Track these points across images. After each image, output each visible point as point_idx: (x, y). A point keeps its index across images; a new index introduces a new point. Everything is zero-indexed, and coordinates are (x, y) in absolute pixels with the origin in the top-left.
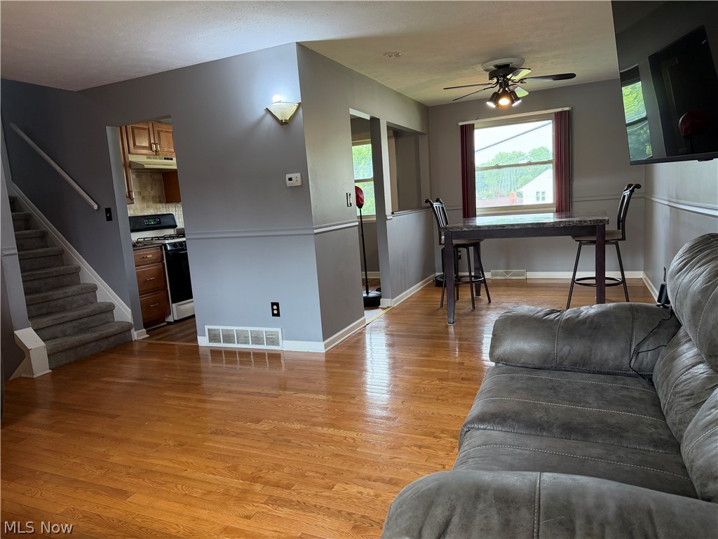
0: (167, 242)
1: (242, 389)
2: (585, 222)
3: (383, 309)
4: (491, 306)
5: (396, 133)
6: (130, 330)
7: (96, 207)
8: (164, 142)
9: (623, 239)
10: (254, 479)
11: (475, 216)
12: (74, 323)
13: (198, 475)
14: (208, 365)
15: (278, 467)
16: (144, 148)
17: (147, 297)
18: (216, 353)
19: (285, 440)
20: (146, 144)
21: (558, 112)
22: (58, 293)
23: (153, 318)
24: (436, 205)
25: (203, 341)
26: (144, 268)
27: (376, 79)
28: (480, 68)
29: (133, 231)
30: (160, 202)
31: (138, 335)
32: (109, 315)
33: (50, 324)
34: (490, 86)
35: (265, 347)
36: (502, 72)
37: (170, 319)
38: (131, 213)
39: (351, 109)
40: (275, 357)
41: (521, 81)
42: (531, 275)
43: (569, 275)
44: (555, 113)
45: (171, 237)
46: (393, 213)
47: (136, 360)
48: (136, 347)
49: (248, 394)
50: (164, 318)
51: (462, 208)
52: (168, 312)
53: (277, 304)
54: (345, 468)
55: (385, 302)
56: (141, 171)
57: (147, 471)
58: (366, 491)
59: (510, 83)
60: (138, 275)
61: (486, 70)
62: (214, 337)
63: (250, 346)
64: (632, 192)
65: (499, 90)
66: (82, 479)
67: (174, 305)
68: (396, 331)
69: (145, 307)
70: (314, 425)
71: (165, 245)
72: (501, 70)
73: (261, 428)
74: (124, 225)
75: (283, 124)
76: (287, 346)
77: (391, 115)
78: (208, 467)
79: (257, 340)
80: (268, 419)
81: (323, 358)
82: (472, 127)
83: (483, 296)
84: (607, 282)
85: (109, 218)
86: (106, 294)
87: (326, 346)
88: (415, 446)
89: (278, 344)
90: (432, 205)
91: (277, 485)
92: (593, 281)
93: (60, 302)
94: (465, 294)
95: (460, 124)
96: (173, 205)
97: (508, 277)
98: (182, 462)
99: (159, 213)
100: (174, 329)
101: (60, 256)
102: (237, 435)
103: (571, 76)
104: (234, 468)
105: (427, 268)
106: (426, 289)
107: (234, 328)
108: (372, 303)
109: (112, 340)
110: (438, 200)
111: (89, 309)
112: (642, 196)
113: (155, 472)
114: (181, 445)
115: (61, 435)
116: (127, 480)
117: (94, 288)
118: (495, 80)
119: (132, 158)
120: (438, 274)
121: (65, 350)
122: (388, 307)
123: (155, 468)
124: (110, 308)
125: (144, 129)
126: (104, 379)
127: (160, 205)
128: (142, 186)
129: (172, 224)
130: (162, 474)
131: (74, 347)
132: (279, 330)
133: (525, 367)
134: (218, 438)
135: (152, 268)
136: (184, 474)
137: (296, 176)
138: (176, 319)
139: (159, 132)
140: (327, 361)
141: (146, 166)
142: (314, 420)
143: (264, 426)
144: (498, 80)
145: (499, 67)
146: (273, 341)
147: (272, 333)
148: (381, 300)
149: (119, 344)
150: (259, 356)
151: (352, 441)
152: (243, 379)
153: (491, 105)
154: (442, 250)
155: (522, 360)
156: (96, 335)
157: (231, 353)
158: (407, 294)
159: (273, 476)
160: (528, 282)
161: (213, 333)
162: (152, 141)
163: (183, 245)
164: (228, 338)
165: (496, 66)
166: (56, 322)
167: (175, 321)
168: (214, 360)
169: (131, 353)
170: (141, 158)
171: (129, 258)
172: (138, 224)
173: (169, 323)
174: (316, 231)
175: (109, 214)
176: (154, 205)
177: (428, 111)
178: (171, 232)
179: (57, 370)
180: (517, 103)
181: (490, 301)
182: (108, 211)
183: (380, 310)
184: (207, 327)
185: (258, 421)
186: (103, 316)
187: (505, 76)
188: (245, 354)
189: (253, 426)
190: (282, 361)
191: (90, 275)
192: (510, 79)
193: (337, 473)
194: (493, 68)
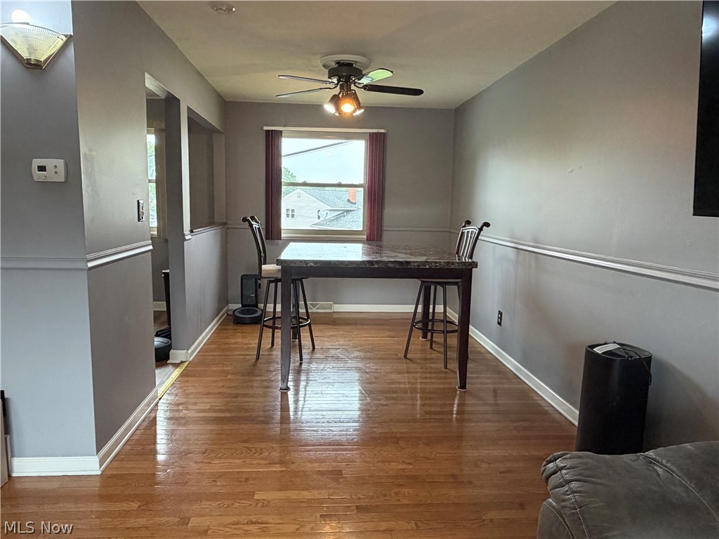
3: (176, 365)
4: (318, 356)
21: (373, 133)
24: (254, 225)
27: (178, 44)
28: (318, 62)
34: (328, 85)
36: (346, 71)
39: (147, 75)
42: (338, 308)
44: (370, 133)
46: (192, 231)
55: (177, 355)
61: (325, 66)
64: (480, 230)
65: (340, 93)
72: (344, 68)
77: (191, 98)
82: (279, 134)
87: (102, 461)
90: (251, 225)
95: (266, 128)
97: (314, 310)
103: (419, 92)
108: (162, 357)
110: (253, 219)
118: (336, 80)
120: (235, 307)
122: (182, 362)
137: (55, 168)
144: (339, 81)
145: (341, 64)
148: (172, 351)
153: (330, 109)
154: (243, 278)
158: (203, 339)
160: (336, 315)
165: (338, 63)
174: (90, 265)
177: (230, 107)
180: (360, 111)
181: (314, 348)
183: (170, 368)
187: (348, 77)
194: (334, 65)
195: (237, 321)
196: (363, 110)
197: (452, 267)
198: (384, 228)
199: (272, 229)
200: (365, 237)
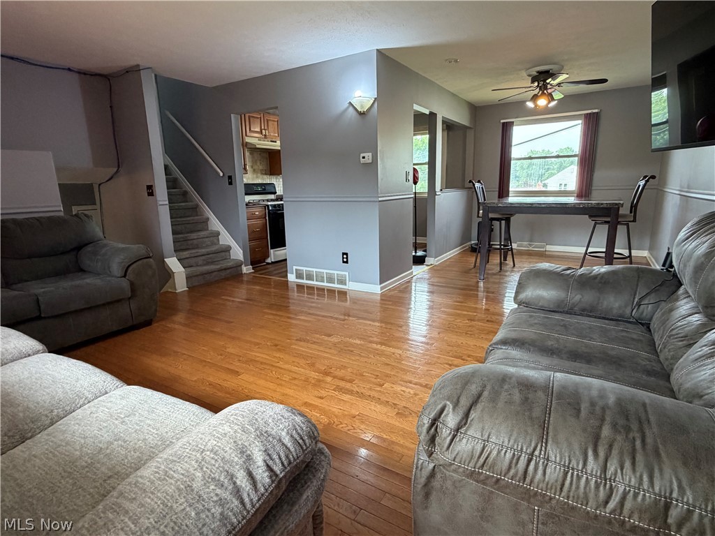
0: (269, 203)
1: (318, 313)
2: (602, 204)
3: (428, 265)
4: (515, 269)
5: (449, 126)
6: (241, 265)
7: (221, 174)
8: (271, 129)
9: (634, 221)
10: (327, 374)
11: (508, 196)
12: (204, 257)
13: (286, 366)
14: (294, 294)
15: (345, 367)
16: (256, 132)
17: (254, 243)
18: (300, 287)
19: (349, 350)
20: (258, 130)
21: (587, 114)
22: (194, 236)
23: (257, 259)
24: (477, 185)
25: (291, 277)
26: (253, 222)
27: (437, 82)
28: (524, 74)
29: (246, 194)
30: (266, 174)
31: (247, 269)
32: (227, 254)
33: (188, 256)
34: (531, 89)
35: (336, 286)
36: (542, 78)
37: (269, 261)
38: (245, 181)
39: (414, 105)
40: (343, 294)
41: (559, 85)
42: (549, 248)
43: (583, 250)
44: (585, 114)
45: (272, 200)
46: (441, 190)
47: (244, 286)
48: (245, 279)
49: (323, 316)
50: (265, 259)
51: (498, 190)
52: (268, 256)
53: (347, 254)
54: (392, 373)
55: (429, 260)
56: (254, 150)
57: (252, 360)
58: (408, 390)
59: (549, 87)
60: (249, 226)
61: (529, 76)
62: (299, 276)
63: (325, 284)
64: (647, 181)
65: (539, 92)
66: (209, 360)
67: (272, 251)
68: (437, 282)
69: (253, 251)
70: (371, 342)
71: (268, 206)
72: (542, 76)
73: (332, 340)
74: (241, 190)
75: (362, 114)
76: (351, 286)
77: (446, 111)
78: (294, 362)
79: (330, 280)
80: (337, 335)
81: (379, 298)
82: (512, 123)
83: (509, 261)
84: (615, 256)
85: (230, 183)
86: (226, 239)
87: (382, 289)
88: (446, 364)
89: (346, 285)
90: (474, 185)
91: (342, 379)
92: (603, 255)
93: (195, 242)
94: (495, 259)
95: (502, 121)
96: (275, 177)
97: (531, 248)
98: (275, 357)
99: (264, 182)
100: (271, 268)
101: (195, 209)
102: (314, 343)
103: (604, 81)
104: (313, 365)
105: (465, 237)
106: (463, 253)
107: (314, 270)
108: (419, 261)
109: (228, 271)
110: (479, 182)
111: (214, 248)
112: (656, 187)
113: (258, 361)
114: (276, 345)
115: (194, 331)
116: (239, 364)
117: (218, 234)
118: (536, 84)
119: (248, 140)
120: (473, 242)
121: (197, 276)
122: (431, 265)
123: (258, 359)
124: (228, 249)
125: (257, 118)
126: (223, 297)
127: (265, 177)
128: (254, 162)
129: (273, 191)
130: (262, 363)
131: (203, 274)
132: (347, 274)
133: (542, 309)
134: (302, 343)
135: (259, 222)
136: (278, 365)
137: (369, 156)
138: (273, 261)
139: (268, 121)
140: (382, 300)
141: (258, 146)
142: (371, 339)
143: (334, 339)
144: (539, 84)
145: (540, 73)
146: (342, 282)
147: (342, 276)
148: (426, 258)
149: (234, 274)
150: (331, 292)
151: (398, 356)
152: (319, 306)
153: (530, 105)
154: (479, 223)
155: (540, 304)
156: (218, 267)
157: (310, 288)
158: (447, 256)
159: (341, 373)
160: (547, 253)
161: (299, 272)
162: (263, 128)
163: (281, 207)
164: (310, 277)
165: (538, 72)
166: (192, 255)
167: (272, 263)
168: (298, 292)
169: (242, 282)
170: (254, 140)
171: (243, 213)
172: (250, 189)
173: (268, 264)
174: (380, 199)
175: (231, 180)
176: (261, 176)
177: (476, 110)
178: (272, 197)
179: (191, 289)
180: (553, 104)
181: (514, 265)
182: (230, 177)
183: (425, 266)
184: (295, 268)
185: (329, 336)
186: (223, 254)
187: (545, 81)
188: (321, 290)
189: (326, 338)
190: (348, 297)
191: (215, 224)
192: (549, 83)
193: (387, 376)
194: (535, 73)
195: (473, 250)
196: (556, 102)
197: (602, 206)
198: (593, 188)
199: (503, 191)
200: (576, 195)
